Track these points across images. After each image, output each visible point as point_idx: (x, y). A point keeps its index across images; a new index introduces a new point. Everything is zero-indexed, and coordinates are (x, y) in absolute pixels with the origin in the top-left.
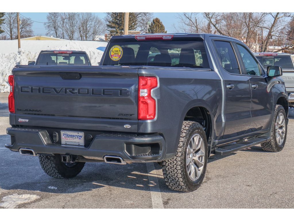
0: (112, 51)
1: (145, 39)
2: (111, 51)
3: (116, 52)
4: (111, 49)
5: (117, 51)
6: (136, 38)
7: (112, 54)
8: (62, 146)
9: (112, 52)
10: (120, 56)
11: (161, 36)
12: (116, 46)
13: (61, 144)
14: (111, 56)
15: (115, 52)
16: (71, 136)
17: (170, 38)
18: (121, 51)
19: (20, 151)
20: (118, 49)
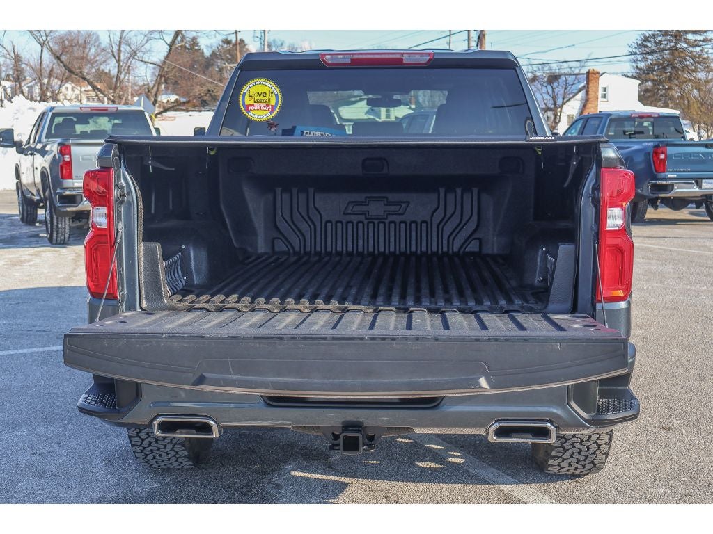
0: (247, 95)
1: (350, 62)
2: (245, 93)
3: (262, 98)
4: (245, 89)
5: (264, 95)
6: (323, 60)
7: (248, 102)
9: (247, 97)
10: (274, 108)
11: (398, 56)
12: (259, 81)
14: (247, 107)
15: (258, 97)
17: (425, 59)
18: (276, 95)
19: (156, 423)
20: (266, 90)
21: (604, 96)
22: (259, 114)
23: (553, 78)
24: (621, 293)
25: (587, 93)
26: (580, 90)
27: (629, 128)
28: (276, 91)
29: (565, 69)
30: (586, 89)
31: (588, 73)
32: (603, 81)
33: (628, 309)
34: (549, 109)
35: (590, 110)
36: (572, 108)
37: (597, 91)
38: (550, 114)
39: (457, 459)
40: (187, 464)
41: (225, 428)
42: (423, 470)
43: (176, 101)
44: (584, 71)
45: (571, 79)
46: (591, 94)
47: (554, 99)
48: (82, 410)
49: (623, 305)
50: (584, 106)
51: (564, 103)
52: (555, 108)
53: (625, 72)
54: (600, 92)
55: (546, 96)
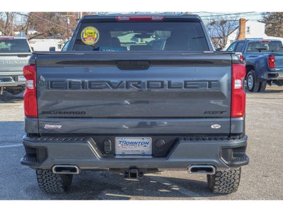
1: (129, 20)
4: (83, 31)
6: (117, 18)
7: (85, 37)
8: (117, 157)
9: (84, 34)
10: (96, 39)
11: (150, 17)
13: (115, 155)
14: (84, 39)
16: (132, 143)
18: (97, 34)
19: (53, 168)
20: (93, 31)
21: (248, 31)
22: (90, 42)
23: (223, 22)
24: (241, 114)
25: (240, 30)
26: (236, 28)
27: (258, 47)
28: (97, 32)
29: (229, 18)
30: (239, 27)
31: (240, 20)
32: (247, 24)
33: (244, 121)
34: (221, 38)
35: (241, 38)
36: (232, 37)
37: (244, 29)
38: (222, 40)
39: (176, 188)
40: (62, 190)
41: (82, 170)
42: (162, 193)
43: (36, 33)
44: (238, 19)
45: (232, 23)
46: (242, 30)
47: (224, 32)
48: (22, 163)
49: (242, 119)
50: (239, 36)
51: (228, 35)
52: (224, 37)
53: (259, 19)
54: (246, 29)
55: (220, 31)
